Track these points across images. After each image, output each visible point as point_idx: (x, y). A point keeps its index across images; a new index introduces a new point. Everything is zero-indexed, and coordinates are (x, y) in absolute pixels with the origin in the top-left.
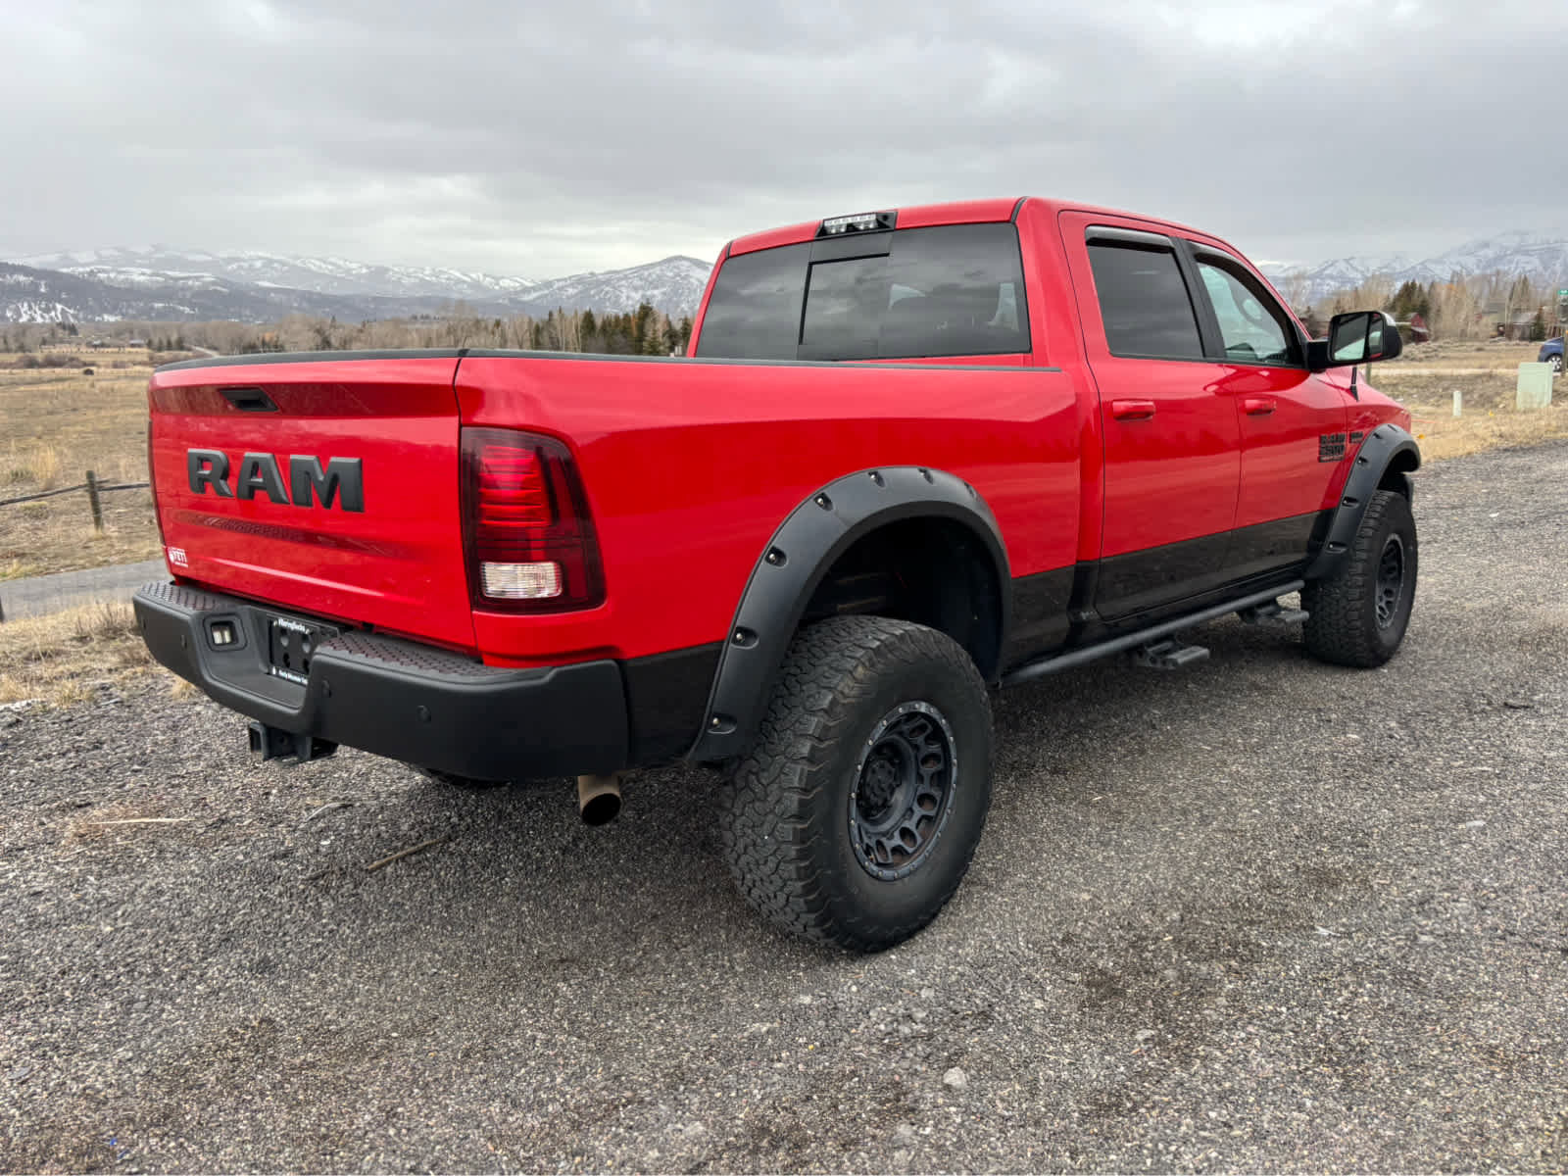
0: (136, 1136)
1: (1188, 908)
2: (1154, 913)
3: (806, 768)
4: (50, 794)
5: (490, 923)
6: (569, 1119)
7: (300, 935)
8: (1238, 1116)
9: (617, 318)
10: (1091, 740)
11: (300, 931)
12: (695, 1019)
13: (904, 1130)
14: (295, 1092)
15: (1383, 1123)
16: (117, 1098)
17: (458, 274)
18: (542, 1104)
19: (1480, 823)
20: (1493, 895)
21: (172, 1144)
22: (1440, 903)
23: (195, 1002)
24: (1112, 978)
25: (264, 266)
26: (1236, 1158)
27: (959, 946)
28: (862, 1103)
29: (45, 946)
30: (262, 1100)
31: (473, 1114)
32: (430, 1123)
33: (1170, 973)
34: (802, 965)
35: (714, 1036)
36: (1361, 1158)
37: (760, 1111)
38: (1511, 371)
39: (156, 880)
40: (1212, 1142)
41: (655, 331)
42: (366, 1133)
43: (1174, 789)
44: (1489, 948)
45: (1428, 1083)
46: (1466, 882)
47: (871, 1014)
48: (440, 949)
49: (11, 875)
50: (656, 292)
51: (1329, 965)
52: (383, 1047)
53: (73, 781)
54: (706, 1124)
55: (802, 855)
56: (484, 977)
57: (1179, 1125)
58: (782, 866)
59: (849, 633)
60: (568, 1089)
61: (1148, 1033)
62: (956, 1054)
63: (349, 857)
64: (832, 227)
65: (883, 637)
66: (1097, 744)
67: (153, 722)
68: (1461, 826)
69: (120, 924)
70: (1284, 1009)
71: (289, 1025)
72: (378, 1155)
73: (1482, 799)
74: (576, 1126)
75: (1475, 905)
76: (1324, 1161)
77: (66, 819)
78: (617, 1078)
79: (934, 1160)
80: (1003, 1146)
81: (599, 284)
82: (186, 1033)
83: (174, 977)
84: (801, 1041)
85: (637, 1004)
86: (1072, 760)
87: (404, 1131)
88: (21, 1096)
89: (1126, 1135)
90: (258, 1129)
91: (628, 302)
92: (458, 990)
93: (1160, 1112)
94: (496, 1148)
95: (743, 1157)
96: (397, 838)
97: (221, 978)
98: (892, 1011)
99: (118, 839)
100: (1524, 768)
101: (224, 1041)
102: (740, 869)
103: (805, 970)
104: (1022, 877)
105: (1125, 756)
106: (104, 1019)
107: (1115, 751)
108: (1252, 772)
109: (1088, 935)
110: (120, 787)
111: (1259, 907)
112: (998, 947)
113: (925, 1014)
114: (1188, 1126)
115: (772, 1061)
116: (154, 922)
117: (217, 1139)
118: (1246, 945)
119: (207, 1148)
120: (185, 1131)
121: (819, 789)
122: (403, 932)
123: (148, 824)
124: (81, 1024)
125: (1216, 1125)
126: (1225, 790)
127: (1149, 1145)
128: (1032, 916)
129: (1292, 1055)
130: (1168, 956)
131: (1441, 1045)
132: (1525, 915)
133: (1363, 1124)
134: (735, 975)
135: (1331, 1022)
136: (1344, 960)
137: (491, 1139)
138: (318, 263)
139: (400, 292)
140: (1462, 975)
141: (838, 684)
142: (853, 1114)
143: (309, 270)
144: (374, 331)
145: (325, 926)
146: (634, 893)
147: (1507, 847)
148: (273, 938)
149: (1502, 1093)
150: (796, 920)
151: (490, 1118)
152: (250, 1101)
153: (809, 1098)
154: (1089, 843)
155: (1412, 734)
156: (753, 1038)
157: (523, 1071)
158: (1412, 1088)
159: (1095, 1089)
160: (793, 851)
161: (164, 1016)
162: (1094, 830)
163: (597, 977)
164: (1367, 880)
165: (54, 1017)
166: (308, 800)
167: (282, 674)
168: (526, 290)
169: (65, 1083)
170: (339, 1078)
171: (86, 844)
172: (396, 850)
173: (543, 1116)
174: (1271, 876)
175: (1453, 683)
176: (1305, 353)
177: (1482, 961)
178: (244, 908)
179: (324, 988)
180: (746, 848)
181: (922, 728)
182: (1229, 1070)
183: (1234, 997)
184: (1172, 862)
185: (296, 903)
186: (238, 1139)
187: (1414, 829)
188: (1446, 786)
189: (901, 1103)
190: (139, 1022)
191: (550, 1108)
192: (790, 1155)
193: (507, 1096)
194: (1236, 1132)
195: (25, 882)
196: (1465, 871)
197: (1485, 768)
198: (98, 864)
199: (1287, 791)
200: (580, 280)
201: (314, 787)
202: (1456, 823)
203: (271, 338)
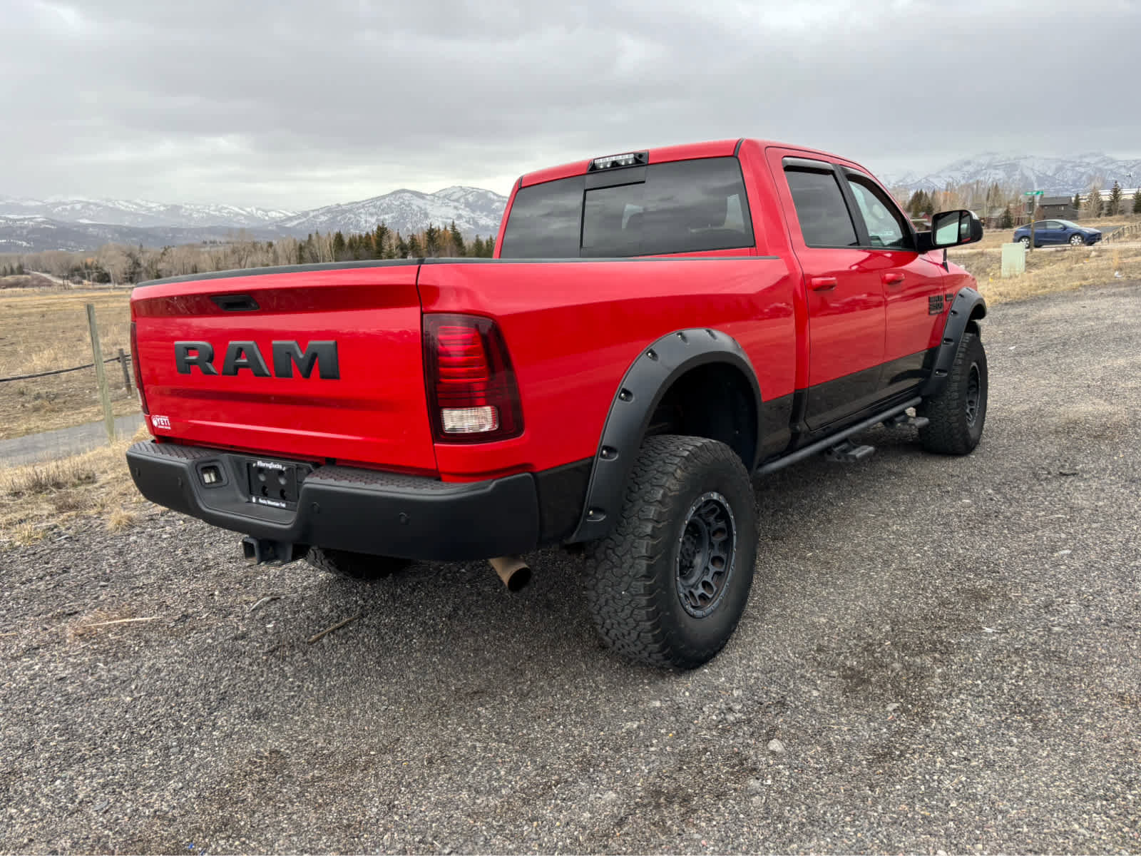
0: (207, 840)
1: (894, 623)
2: (873, 627)
3: (650, 542)
4: (43, 607)
5: (413, 672)
6: (519, 798)
7: (276, 691)
8: (972, 753)
9: (360, 237)
10: (792, 515)
11: (276, 688)
12: (584, 724)
13: (753, 783)
14: (315, 798)
15: (1066, 748)
16: (182, 816)
17: (236, 209)
18: (497, 790)
19: (1069, 552)
20: (1091, 597)
21: (237, 843)
22: (1058, 605)
23: (216, 744)
24: (859, 672)
25: (83, 207)
26: (979, 780)
27: (749, 660)
28: (718, 768)
29: (84, 716)
30: (293, 805)
31: (450, 801)
32: (422, 809)
33: (897, 665)
34: (646, 681)
35: (602, 733)
36: (1060, 772)
37: (650, 780)
38: (996, 250)
39: (151, 662)
40: (961, 771)
41: (390, 246)
42: (378, 820)
43: (860, 545)
44: (1099, 632)
45: (1087, 720)
46: (1071, 590)
47: (704, 709)
48: (383, 692)
49: (37, 667)
50: (386, 217)
51: (999, 651)
52: (367, 762)
53: (57, 597)
54: (616, 792)
55: (651, 603)
56: (423, 709)
57: (935, 762)
58: (636, 612)
59: (665, 447)
60: (511, 778)
61: (896, 705)
62: (771, 731)
63: (291, 634)
64: (601, 163)
65: (690, 448)
66: (796, 517)
67: (101, 550)
68: (1056, 555)
69: (136, 695)
70: (979, 682)
71: (293, 753)
72: (393, 834)
73: (1063, 536)
74: (526, 802)
75: (1080, 604)
76: (1037, 776)
77: (63, 624)
78: (543, 767)
79: (780, 800)
80: (823, 787)
81: (344, 212)
82: (217, 766)
83: (194, 728)
84: (662, 731)
85: (539, 718)
86: (784, 530)
87: (405, 816)
88: (108, 821)
89: (902, 772)
90: (298, 826)
91: (368, 225)
92: (407, 719)
93: (920, 755)
94: (475, 822)
95: (651, 810)
96: (322, 618)
97: (229, 726)
98: (718, 706)
99: (110, 635)
100: (1085, 514)
101: (248, 769)
102: (602, 617)
103: (649, 684)
104: (775, 611)
105: (819, 525)
106: (150, 762)
107: (811, 522)
108: (908, 529)
109: (833, 645)
110: (96, 598)
111: (941, 618)
112: (776, 658)
113: (740, 707)
114: (940, 762)
115: (647, 746)
116: (162, 691)
117: (269, 835)
118: (941, 643)
119: (264, 843)
120: (243, 832)
121: (659, 556)
122: (352, 682)
123: (130, 623)
124: (134, 767)
125: (959, 760)
126: (893, 542)
127: (920, 777)
128: (792, 635)
129: (994, 710)
130: (891, 655)
131: (1088, 695)
132: (1115, 608)
133: (1053, 750)
134: (602, 692)
135: (1013, 687)
136: (1008, 647)
137: (469, 816)
138: (126, 204)
139: (192, 224)
140: (1087, 650)
141: (665, 483)
142: (715, 776)
143: (118, 210)
144: (174, 254)
145: (292, 683)
146: (509, 642)
147: (1090, 566)
148: (257, 695)
149: (1136, 722)
150: (644, 649)
151: (463, 802)
152: (284, 807)
153: (681, 769)
154: (814, 585)
155: (1005, 497)
156: (629, 732)
157: (475, 769)
158: (1078, 724)
159: (871, 745)
160: (643, 601)
161: (196, 755)
162: (814, 575)
163: (503, 702)
164: (1006, 594)
165: (111, 764)
166: (244, 597)
167: (261, 501)
168: (290, 219)
169: (138, 809)
170: (343, 785)
171: (87, 641)
172: (325, 626)
173: (501, 797)
174: (942, 597)
175: (1020, 462)
176: (915, 240)
177: (1098, 640)
178: (227, 675)
179: (308, 725)
180: (607, 601)
181: (713, 511)
182: (957, 724)
183: (944, 677)
184: (874, 593)
185: (265, 669)
186: (284, 834)
187: (1025, 559)
188: (1038, 529)
189: (745, 766)
190: (178, 762)
191: (503, 792)
192: (683, 807)
193: (470, 786)
194: (974, 763)
195: (49, 672)
196: (1068, 583)
197: (1060, 516)
198: (101, 654)
199: (935, 540)
200: (329, 210)
201: (246, 587)
202: (1052, 553)
203: (92, 263)
